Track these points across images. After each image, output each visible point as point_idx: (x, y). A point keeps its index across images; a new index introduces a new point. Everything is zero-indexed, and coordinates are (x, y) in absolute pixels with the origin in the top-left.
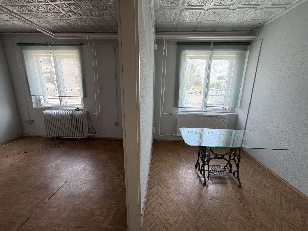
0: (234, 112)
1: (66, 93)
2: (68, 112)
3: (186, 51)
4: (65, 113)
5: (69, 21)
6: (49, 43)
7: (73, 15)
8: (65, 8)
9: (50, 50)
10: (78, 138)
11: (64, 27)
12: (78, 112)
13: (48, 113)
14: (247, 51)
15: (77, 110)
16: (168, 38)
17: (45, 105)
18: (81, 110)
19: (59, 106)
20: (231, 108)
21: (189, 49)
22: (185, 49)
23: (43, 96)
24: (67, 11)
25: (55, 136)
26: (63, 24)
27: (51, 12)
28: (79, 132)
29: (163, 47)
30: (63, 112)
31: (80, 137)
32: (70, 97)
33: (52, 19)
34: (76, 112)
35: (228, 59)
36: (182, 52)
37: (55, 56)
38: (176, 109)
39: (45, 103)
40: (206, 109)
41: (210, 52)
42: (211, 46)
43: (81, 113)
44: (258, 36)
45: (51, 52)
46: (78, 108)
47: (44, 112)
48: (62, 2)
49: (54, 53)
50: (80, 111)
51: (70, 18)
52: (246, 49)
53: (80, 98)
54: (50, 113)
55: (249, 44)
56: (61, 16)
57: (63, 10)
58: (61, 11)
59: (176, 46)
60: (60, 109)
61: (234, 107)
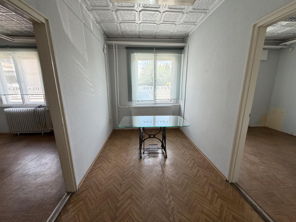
0: (178, 103)
1: (29, 92)
2: (30, 109)
3: (134, 54)
4: (27, 110)
5: (24, 27)
6: (7, 46)
7: (26, 23)
8: (17, 17)
9: (9, 52)
10: (42, 133)
11: (21, 32)
12: (40, 108)
13: (10, 110)
14: (182, 55)
15: (39, 107)
16: (117, 43)
17: (8, 103)
18: (44, 107)
19: (22, 103)
20: (175, 100)
21: (137, 52)
22: (133, 52)
23: (4, 95)
24: (19, 20)
25: (18, 132)
26: (18, 29)
27: (4, 20)
28: (42, 126)
29: (113, 50)
30: (25, 109)
31: (43, 131)
32: (32, 95)
33: (6, 25)
34: (38, 109)
35: (170, 60)
36: (131, 54)
37: (15, 57)
38: (130, 102)
39: (7, 102)
40: (155, 101)
41: (154, 55)
42: (154, 50)
43: (43, 109)
44: (186, 43)
45: (10, 54)
46: (41, 105)
47: (5, 110)
48: (12, 13)
49: (14, 55)
50: (42, 107)
51: (24, 25)
52: (181, 53)
53: (42, 95)
54: (12, 110)
55: (182, 49)
56: (15, 23)
57: (15, 19)
58: (14, 20)
59: (126, 50)
60: (23, 106)
61: (178, 99)
